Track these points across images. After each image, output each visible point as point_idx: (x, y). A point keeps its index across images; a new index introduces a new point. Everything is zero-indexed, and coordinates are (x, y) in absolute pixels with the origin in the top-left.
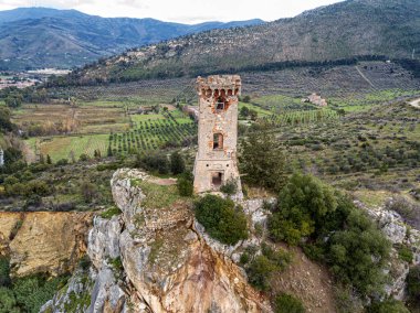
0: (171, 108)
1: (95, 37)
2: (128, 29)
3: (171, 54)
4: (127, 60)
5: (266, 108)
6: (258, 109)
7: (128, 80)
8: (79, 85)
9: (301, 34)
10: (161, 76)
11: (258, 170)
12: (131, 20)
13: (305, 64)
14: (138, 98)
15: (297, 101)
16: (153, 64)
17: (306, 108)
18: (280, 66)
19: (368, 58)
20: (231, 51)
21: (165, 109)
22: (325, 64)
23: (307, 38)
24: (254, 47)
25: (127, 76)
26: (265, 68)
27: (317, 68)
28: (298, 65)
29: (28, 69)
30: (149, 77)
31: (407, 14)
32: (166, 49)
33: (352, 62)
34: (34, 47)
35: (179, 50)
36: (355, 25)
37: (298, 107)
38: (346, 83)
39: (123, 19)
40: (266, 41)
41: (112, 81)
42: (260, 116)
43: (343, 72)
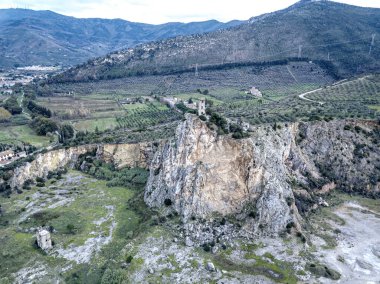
0: (151, 99)
1: (70, 36)
2: (100, 29)
3: (146, 56)
4: (110, 61)
5: (220, 99)
6: (213, 100)
7: (114, 78)
8: (74, 82)
9: (247, 40)
10: (140, 74)
11: (208, 113)
12: (102, 20)
13: (249, 64)
14: (124, 92)
15: (241, 93)
16: (132, 65)
17: (248, 98)
18: (230, 66)
19: (296, 59)
20: (193, 54)
21: (147, 100)
22: (264, 64)
23: (252, 43)
24: (211, 50)
25: (112, 74)
26: (219, 68)
27: (258, 67)
28: (244, 65)
29: (17, 66)
30: (130, 75)
31: (328, 23)
32: (141, 52)
33: (284, 62)
34: (18, 46)
35: (152, 53)
36: (288, 32)
37: (242, 98)
38: (278, 79)
39: (95, 20)
40: (220, 46)
41: (101, 78)
42: (215, 104)
43: (278, 71)
